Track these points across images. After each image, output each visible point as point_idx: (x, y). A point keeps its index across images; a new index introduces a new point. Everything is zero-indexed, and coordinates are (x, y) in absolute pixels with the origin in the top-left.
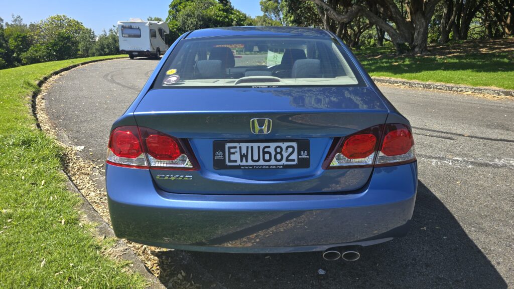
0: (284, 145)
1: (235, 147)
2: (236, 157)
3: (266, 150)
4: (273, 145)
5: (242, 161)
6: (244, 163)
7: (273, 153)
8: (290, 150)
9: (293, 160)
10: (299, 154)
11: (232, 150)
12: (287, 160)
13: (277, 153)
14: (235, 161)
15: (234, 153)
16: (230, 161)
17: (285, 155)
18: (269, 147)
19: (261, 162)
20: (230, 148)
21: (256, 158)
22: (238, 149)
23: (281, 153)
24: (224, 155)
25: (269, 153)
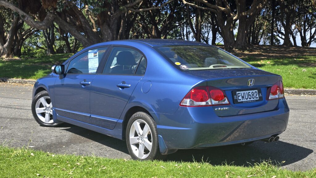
0: (254, 91)
1: (239, 94)
2: (240, 98)
3: (249, 94)
4: (251, 91)
5: (242, 100)
6: (243, 100)
7: (251, 95)
8: (256, 93)
9: (257, 98)
10: (259, 95)
11: (239, 95)
12: (256, 98)
13: (252, 95)
14: (240, 100)
15: (239, 96)
16: (239, 100)
17: (255, 95)
18: (249, 93)
19: (249, 100)
20: (238, 94)
21: (247, 98)
22: (240, 94)
23: (253, 95)
24: (237, 97)
25: (250, 95)
